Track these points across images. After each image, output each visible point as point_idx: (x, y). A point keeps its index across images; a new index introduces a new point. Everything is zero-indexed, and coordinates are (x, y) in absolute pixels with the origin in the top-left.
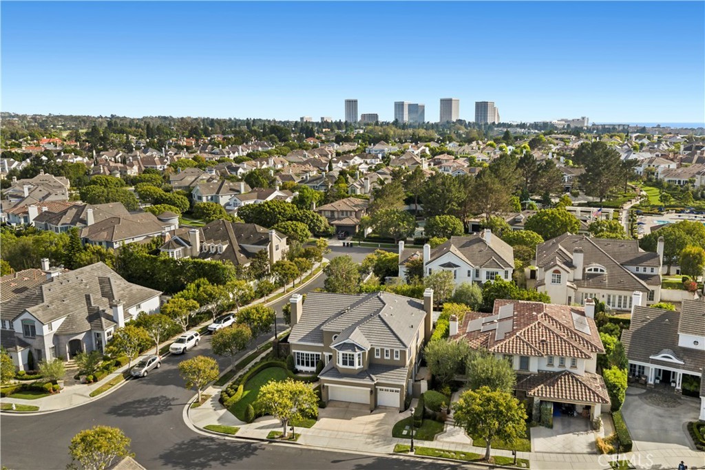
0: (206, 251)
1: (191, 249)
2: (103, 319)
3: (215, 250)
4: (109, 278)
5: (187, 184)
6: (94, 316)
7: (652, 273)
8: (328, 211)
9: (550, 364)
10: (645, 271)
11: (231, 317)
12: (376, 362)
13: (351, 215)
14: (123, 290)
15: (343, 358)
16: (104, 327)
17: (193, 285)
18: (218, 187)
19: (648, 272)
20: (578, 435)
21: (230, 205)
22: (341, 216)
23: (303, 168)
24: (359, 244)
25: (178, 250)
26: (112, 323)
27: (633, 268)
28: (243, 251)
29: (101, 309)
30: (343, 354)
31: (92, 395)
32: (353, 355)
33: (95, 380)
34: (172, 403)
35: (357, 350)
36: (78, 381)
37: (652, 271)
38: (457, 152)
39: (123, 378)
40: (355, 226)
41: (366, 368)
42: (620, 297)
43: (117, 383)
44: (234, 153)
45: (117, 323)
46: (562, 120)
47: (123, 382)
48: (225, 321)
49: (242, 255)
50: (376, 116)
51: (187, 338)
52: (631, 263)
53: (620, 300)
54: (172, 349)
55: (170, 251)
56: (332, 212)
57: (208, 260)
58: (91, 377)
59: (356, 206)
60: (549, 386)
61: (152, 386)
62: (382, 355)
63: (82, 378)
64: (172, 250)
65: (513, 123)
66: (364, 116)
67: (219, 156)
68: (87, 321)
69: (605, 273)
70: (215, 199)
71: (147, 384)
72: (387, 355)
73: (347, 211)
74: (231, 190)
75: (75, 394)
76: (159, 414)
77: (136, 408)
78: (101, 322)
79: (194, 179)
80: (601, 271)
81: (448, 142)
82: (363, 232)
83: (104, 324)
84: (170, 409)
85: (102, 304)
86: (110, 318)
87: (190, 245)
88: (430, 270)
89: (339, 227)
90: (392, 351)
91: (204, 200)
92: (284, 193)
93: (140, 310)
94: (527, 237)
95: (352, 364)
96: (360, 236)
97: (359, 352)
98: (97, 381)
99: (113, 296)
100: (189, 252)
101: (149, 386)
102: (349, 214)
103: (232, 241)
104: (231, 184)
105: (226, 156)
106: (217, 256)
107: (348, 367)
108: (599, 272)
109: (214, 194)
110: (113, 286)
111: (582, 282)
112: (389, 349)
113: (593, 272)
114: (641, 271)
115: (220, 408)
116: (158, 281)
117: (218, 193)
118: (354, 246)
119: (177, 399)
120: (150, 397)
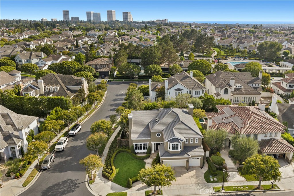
0: (48, 91)
1: (40, 91)
2: (14, 138)
3: (53, 90)
4: (7, 113)
5: (9, 54)
6: (7, 137)
7: (258, 86)
8: (94, 65)
9: (266, 136)
10: (255, 85)
11: (79, 126)
12: (187, 145)
13: (105, 66)
14: (18, 119)
15: (173, 146)
16: (16, 143)
17: (54, 112)
18: (29, 55)
19: (257, 86)
20: (285, 167)
21: (39, 64)
22: (100, 67)
23: (64, 44)
24: (114, 80)
25: (33, 91)
26: (20, 140)
27: (251, 85)
28: (68, 89)
29: (10, 132)
30: (173, 144)
31: (24, 185)
32: (178, 144)
33: (21, 175)
34: (77, 182)
35: (180, 142)
36: (9, 177)
37: (258, 85)
38: (130, 34)
39: (37, 171)
40: (109, 71)
41: (183, 150)
42: (249, 97)
43: (35, 175)
44: (21, 37)
45: (22, 139)
46: (158, 20)
47: (38, 174)
48: (77, 128)
49: (69, 92)
50: (78, 18)
51: (63, 142)
52: (250, 82)
53: (249, 99)
54: (57, 149)
55: (29, 93)
56: (96, 65)
57: (51, 96)
58: (18, 174)
59: (107, 62)
60: (270, 147)
61: (58, 174)
62: (189, 142)
63: (13, 176)
64: (30, 92)
65: (139, 22)
66: (72, 18)
67: (14, 38)
68: (4, 141)
69: (242, 88)
70: (29, 61)
71: (54, 172)
72: (192, 142)
73: (103, 65)
74: (37, 56)
75: (12, 187)
76: (73, 191)
77: (58, 189)
78: (14, 140)
79: (11, 51)
80: (241, 87)
81: (121, 30)
82: (113, 74)
83: (16, 141)
84: (78, 187)
85: (9, 129)
86: (17, 137)
87: (39, 89)
88: (170, 92)
89: (100, 72)
90: (194, 139)
91: (23, 62)
92: (66, 56)
93: (29, 129)
94: (196, 73)
95: (177, 148)
96: (112, 76)
97: (181, 142)
98: (22, 176)
99: (14, 123)
100: (38, 92)
101: (55, 174)
102: (104, 66)
103: (61, 84)
104: (36, 53)
105: (18, 38)
106: (55, 93)
107: (175, 150)
108: (240, 87)
109: (28, 59)
110: (11, 118)
111: (234, 92)
112: (193, 138)
113: (237, 88)
114: (254, 86)
115: (107, 181)
116: (26, 110)
117: (30, 58)
118: (111, 82)
119: (78, 180)
120: (61, 181)
